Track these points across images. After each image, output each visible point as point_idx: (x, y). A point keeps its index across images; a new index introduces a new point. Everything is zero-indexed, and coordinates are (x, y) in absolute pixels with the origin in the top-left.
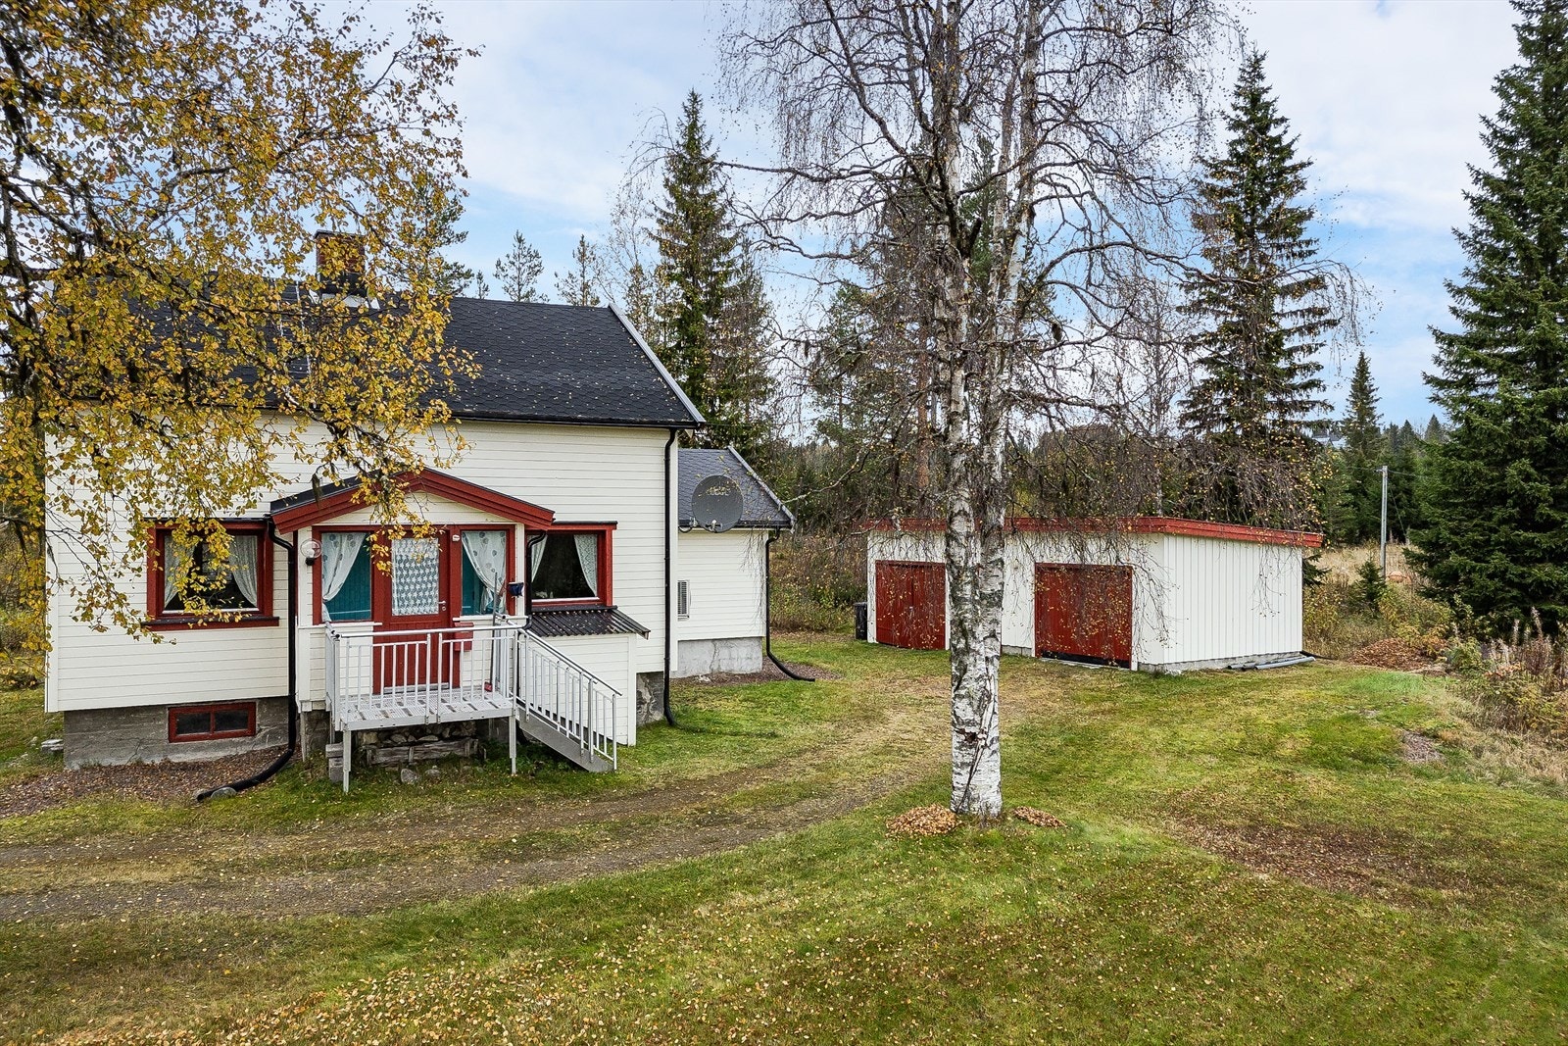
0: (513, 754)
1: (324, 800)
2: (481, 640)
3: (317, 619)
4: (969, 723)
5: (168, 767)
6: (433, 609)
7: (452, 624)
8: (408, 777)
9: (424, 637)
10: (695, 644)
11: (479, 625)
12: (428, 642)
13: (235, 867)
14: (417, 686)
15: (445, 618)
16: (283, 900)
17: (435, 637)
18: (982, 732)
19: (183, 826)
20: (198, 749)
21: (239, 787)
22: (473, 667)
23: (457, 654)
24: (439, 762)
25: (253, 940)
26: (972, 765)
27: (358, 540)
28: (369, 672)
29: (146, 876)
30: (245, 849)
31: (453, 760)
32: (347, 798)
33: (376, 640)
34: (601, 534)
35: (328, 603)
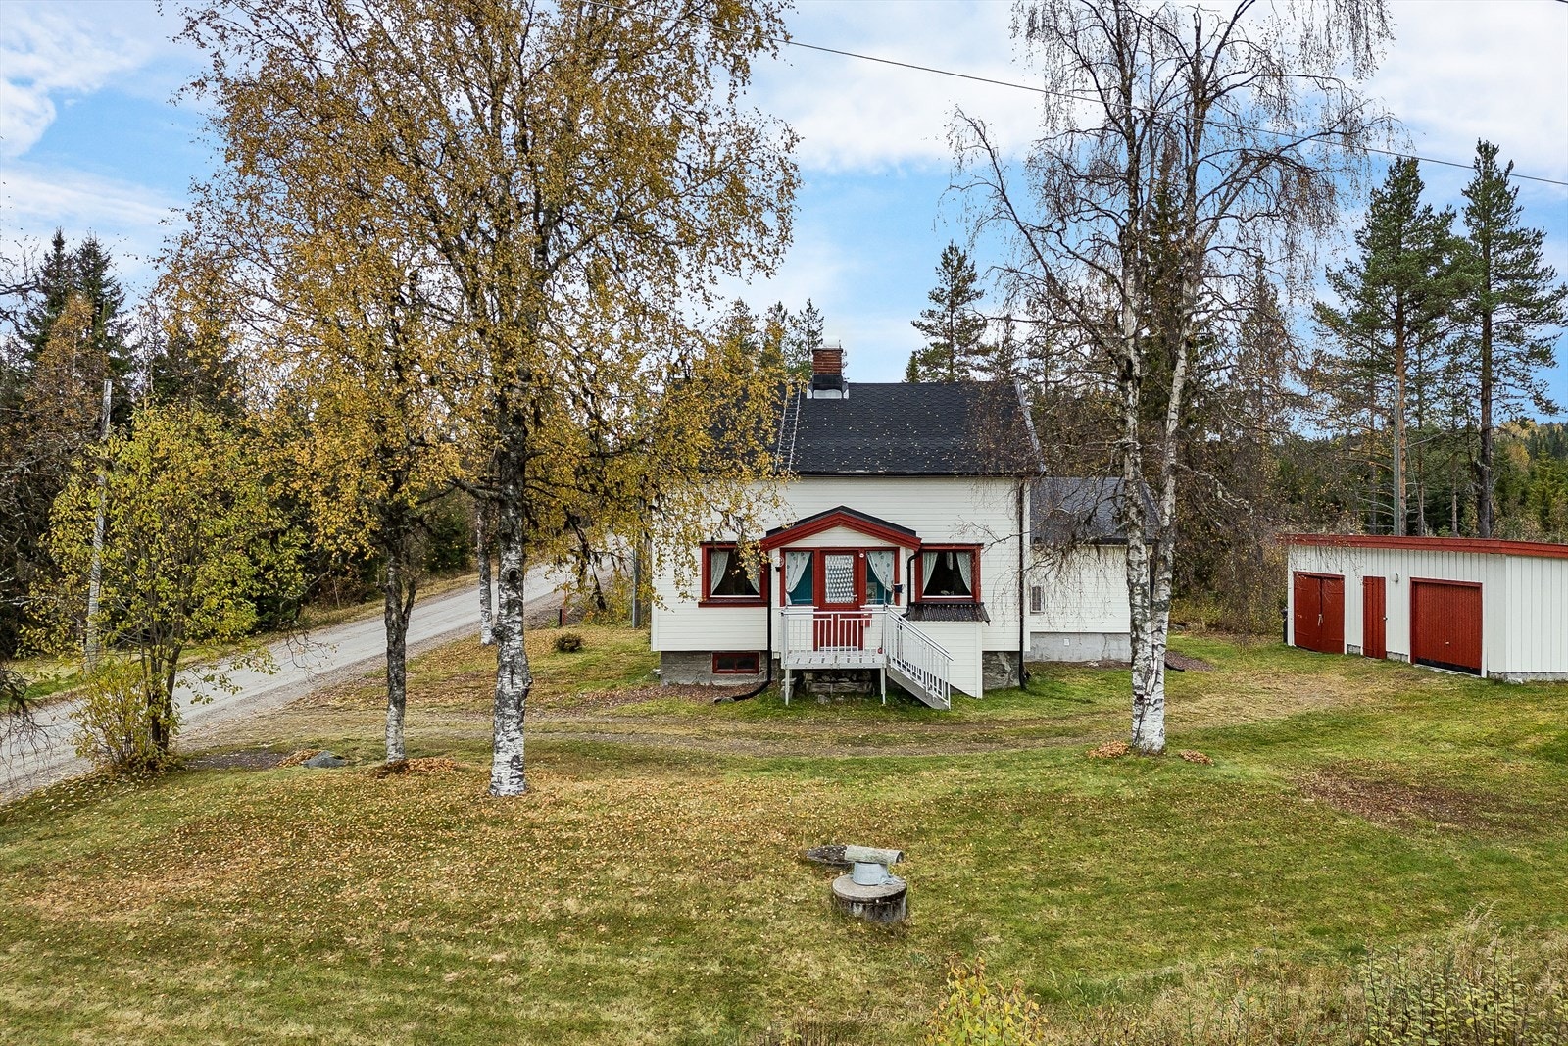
0: (883, 692)
1: (775, 708)
2: (876, 620)
3: (783, 603)
4: (1139, 688)
5: (712, 687)
6: (849, 599)
7: (859, 609)
8: (822, 700)
9: (829, 616)
10: (1089, 636)
11: (874, 609)
12: (832, 619)
13: (718, 734)
14: (839, 647)
15: (856, 606)
16: (732, 748)
17: (835, 616)
18: (1147, 694)
19: (702, 714)
20: (728, 679)
21: (737, 699)
22: (871, 638)
23: (861, 628)
24: (845, 694)
25: (709, 760)
26: (1141, 716)
27: (807, 556)
28: (811, 636)
29: (676, 732)
30: (729, 727)
31: (854, 694)
32: (786, 708)
33: (816, 616)
34: (973, 551)
35: (790, 594)
